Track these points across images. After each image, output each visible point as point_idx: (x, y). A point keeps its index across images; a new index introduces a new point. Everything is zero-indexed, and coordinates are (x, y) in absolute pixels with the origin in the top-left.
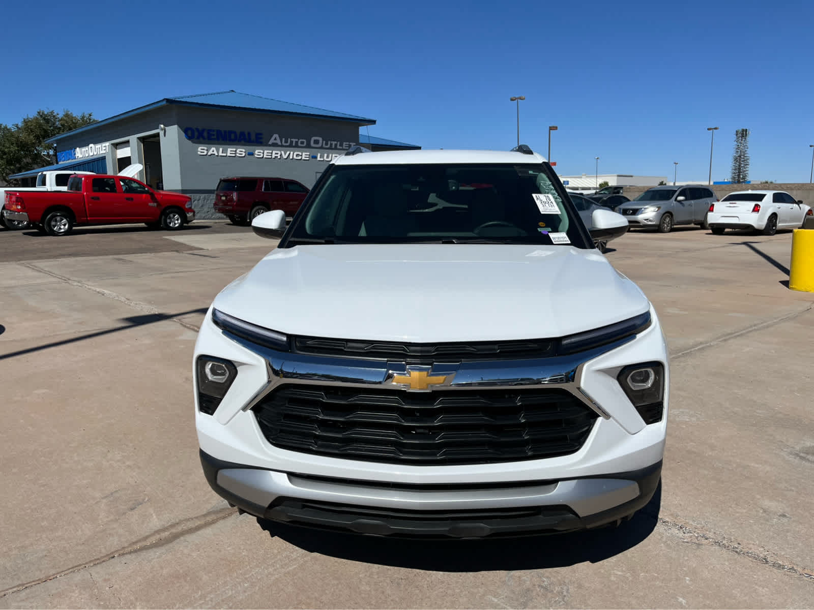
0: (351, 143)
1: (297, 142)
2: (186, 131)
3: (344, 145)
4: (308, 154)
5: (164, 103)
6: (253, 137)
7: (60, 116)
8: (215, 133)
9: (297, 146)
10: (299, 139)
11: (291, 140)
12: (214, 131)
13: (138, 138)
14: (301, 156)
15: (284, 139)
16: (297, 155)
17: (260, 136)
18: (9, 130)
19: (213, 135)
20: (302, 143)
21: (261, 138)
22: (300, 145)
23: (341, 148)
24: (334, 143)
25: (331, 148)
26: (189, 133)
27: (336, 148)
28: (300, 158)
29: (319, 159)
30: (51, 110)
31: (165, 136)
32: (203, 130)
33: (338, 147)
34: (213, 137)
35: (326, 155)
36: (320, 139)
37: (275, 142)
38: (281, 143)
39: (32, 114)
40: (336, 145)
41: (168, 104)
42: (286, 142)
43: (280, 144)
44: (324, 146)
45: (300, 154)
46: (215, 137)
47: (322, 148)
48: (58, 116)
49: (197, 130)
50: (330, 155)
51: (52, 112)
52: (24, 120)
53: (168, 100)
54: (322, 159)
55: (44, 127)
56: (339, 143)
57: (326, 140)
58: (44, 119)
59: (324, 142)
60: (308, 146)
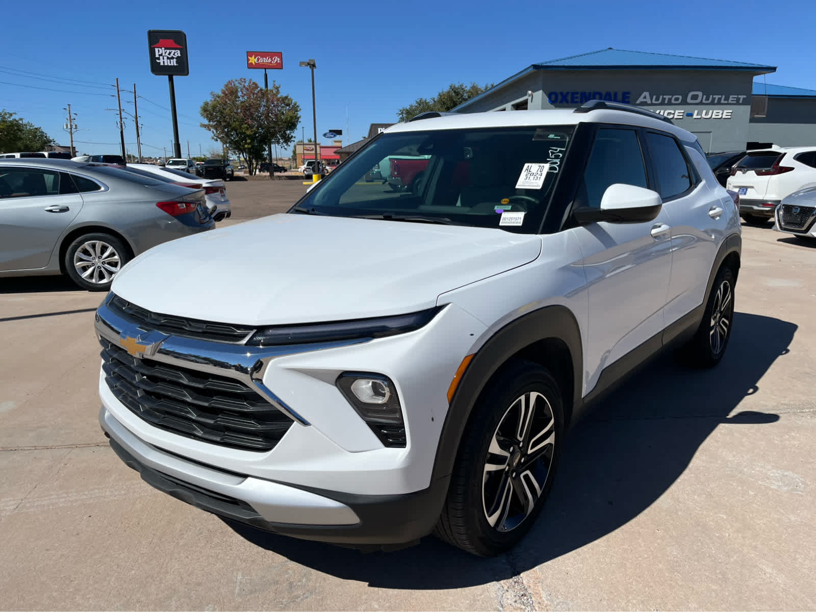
0: (739, 96)
1: (670, 100)
2: (549, 96)
3: (731, 99)
4: (683, 111)
5: (531, 69)
6: (620, 97)
7: (468, 89)
8: (579, 95)
9: (670, 103)
10: (672, 96)
11: (663, 98)
12: (577, 93)
13: (513, 105)
14: (674, 114)
15: (654, 97)
16: (669, 114)
17: (628, 95)
18: (427, 103)
19: (577, 98)
20: (677, 99)
21: (628, 97)
22: (673, 101)
23: (726, 102)
24: (717, 97)
25: (713, 103)
26: (553, 97)
27: (719, 103)
28: (671, 116)
29: (695, 116)
30: (461, 84)
31: (532, 102)
32: (568, 93)
33: (722, 101)
34: (576, 100)
35: (704, 112)
36: (700, 94)
37: (644, 100)
38: (652, 101)
39: (446, 89)
40: (720, 99)
41: (535, 70)
42: (657, 99)
43: (649, 102)
44: (704, 101)
45: (673, 112)
46: (578, 100)
47: (701, 103)
48: (466, 89)
49: (561, 93)
50: (711, 112)
51: (462, 85)
52: (439, 94)
53: (535, 66)
54: (699, 117)
55: (455, 100)
56: (724, 96)
57: (707, 94)
58: (455, 92)
59: (705, 97)
60: (684, 103)
